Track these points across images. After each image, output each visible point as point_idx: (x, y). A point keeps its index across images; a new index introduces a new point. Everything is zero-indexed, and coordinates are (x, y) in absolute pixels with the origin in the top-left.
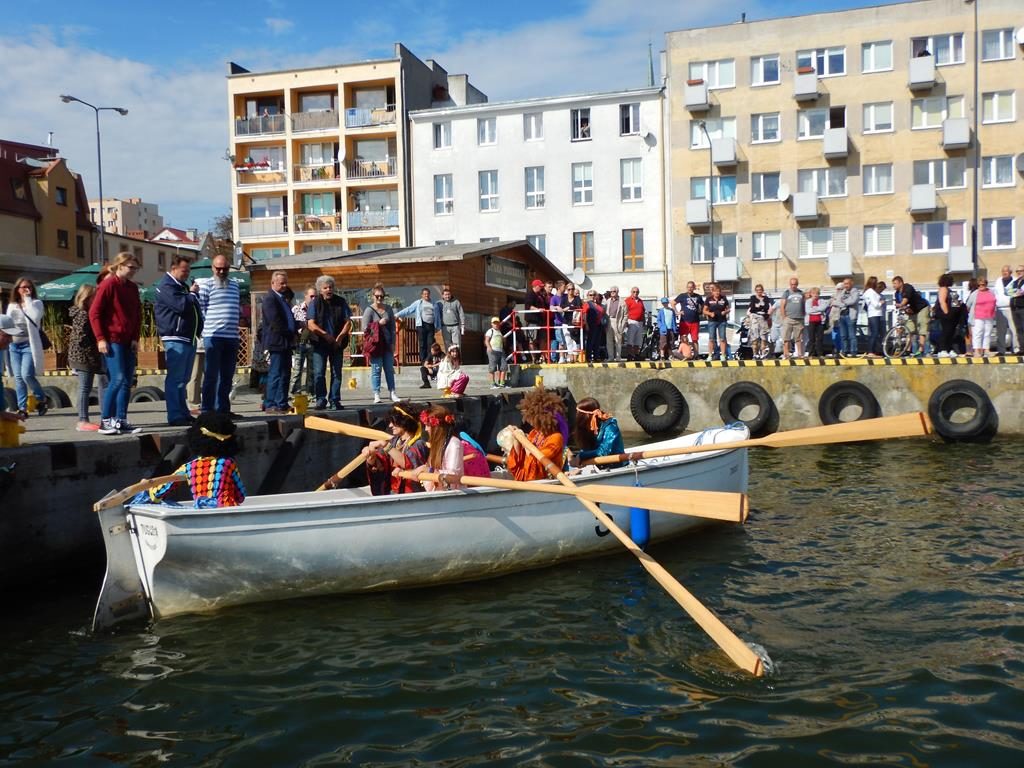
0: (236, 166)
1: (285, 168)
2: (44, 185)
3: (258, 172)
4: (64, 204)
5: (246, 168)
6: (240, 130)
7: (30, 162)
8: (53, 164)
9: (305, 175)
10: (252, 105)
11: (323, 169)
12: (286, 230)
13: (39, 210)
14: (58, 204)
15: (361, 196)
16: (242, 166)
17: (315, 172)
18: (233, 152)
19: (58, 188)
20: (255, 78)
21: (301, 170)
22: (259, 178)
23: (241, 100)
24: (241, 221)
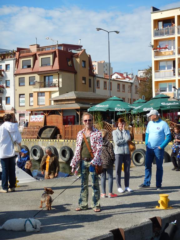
0: (154, 49)
2: (78, 60)
3: (163, 51)
4: (85, 67)
5: (158, 50)
6: (156, 34)
7: (73, 51)
8: (81, 52)
10: (161, 24)
12: (174, 75)
13: (76, 70)
14: (83, 67)
16: (156, 49)
18: (153, 44)
19: (83, 61)
20: (163, 12)
22: (163, 53)
23: (156, 22)
24: (155, 72)
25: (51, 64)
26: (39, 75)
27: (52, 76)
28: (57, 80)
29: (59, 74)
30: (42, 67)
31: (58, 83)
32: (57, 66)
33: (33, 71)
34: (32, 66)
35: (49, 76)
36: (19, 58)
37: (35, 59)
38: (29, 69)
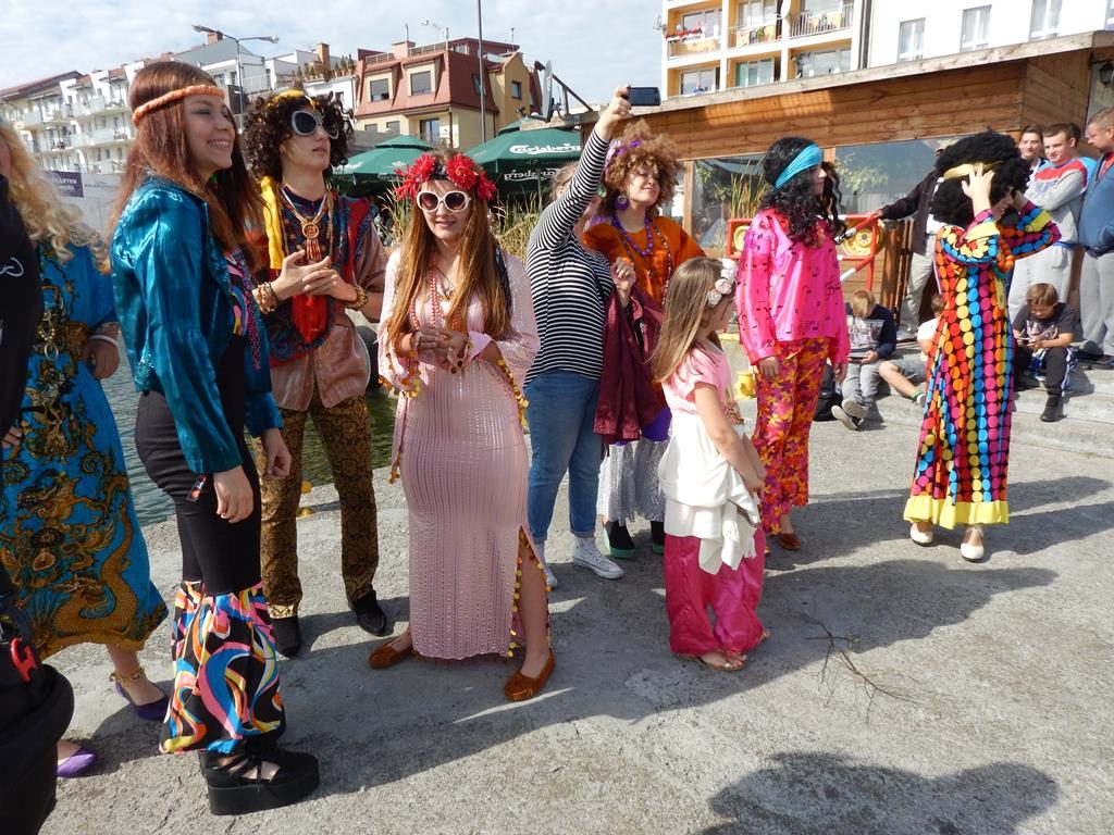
0: (668, 36)
1: (720, 33)
2: (501, 79)
3: (690, 41)
4: (519, 97)
5: (677, 38)
7: (491, 57)
8: (511, 59)
9: (742, 39)
11: (763, 30)
13: (497, 105)
14: (514, 97)
15: (805, 60)
16: (674, 36)
17: (754, 35)
18: (665, 20)
19: (514, 82)
21: (738, 33)
22: (689, 48)
25: (433, 89)
26: (407, 116)
27: (437, 119)
28: (448, 128)
29: (451, 114)
30: (414, 98)
31: (448, 136)
32: (445, 94)
33: (394, 108)
34: (391, 96)
35: (431, 120)
36: (364, 74)
37: (398, 76)
38: (386, 101)
